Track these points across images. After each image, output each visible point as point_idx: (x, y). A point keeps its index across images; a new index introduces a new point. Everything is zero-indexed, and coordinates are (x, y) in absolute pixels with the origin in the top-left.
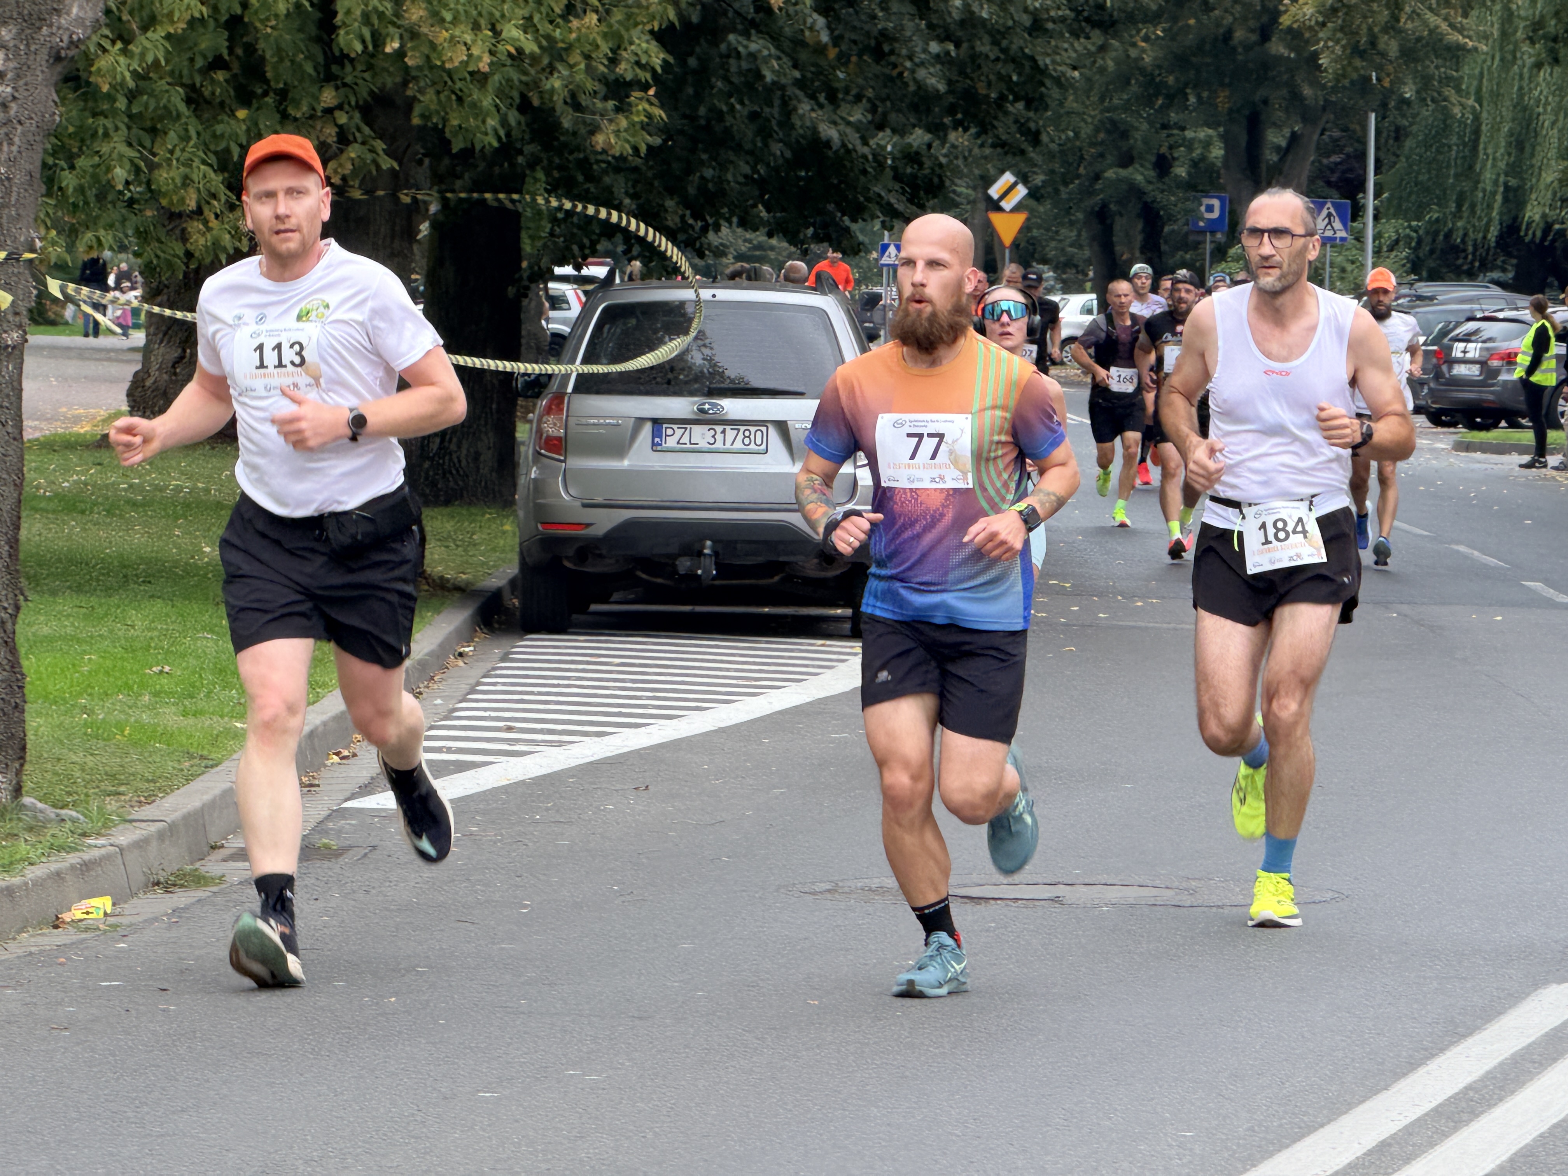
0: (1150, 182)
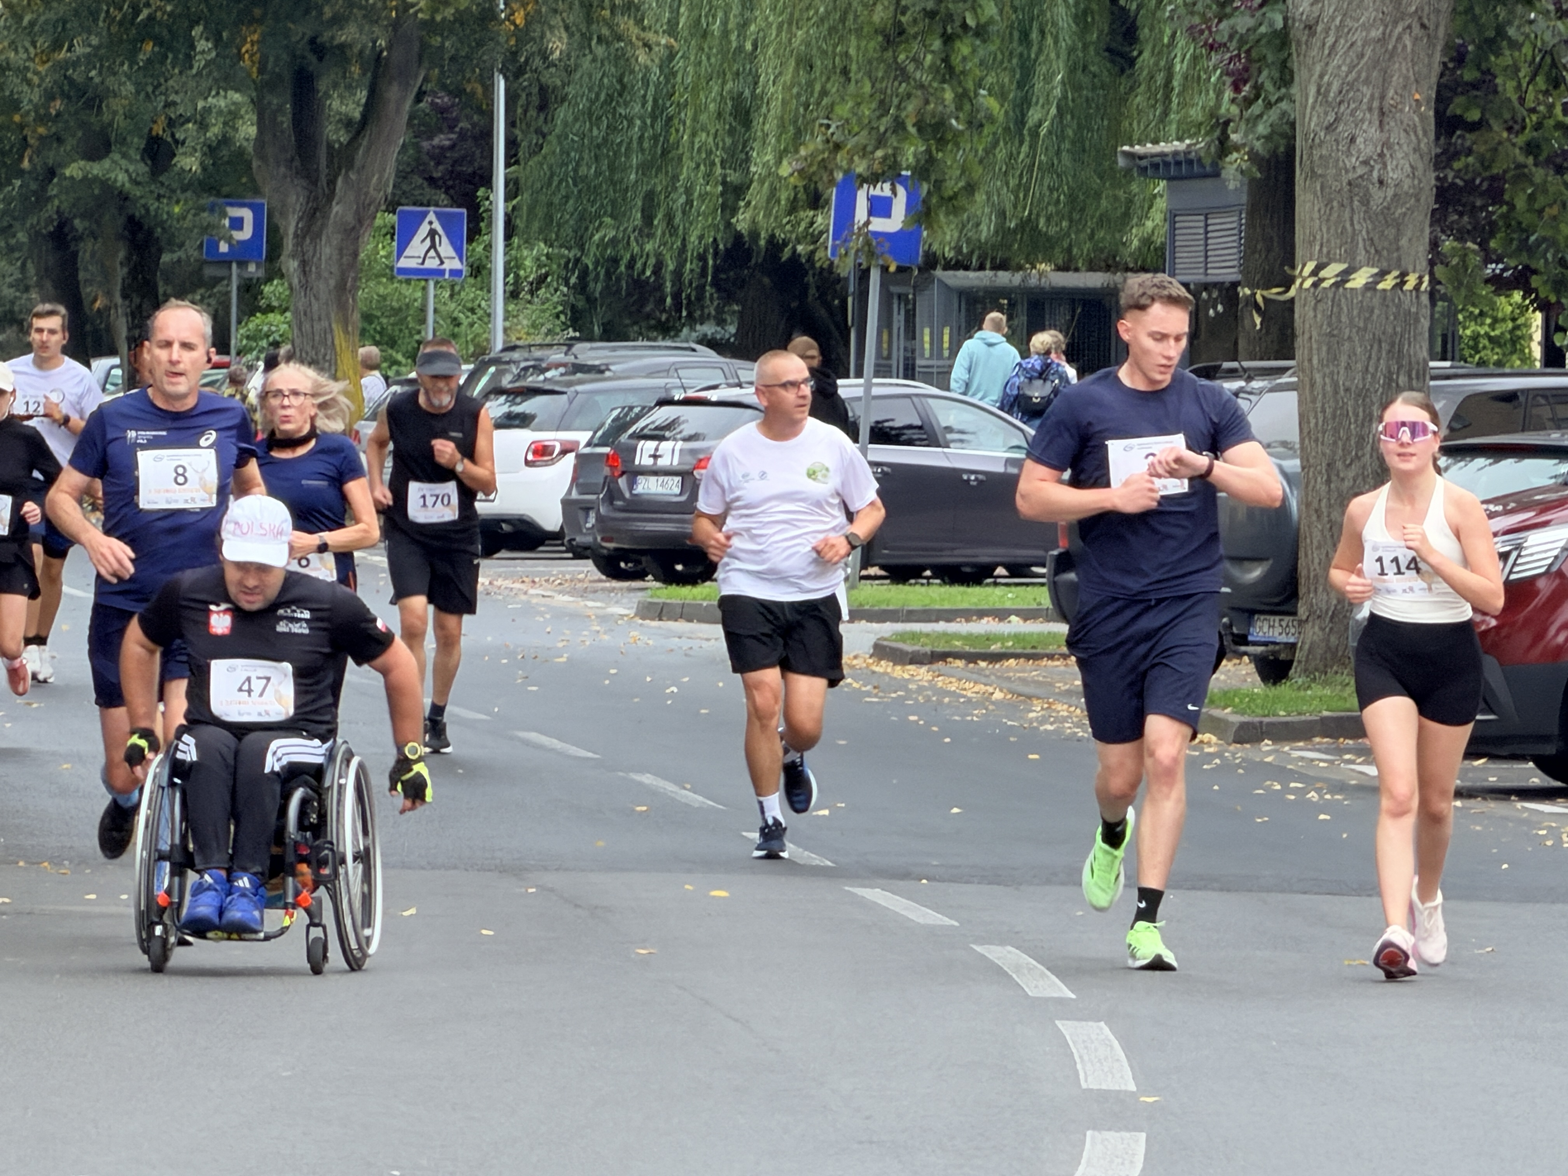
0: (137, 183)
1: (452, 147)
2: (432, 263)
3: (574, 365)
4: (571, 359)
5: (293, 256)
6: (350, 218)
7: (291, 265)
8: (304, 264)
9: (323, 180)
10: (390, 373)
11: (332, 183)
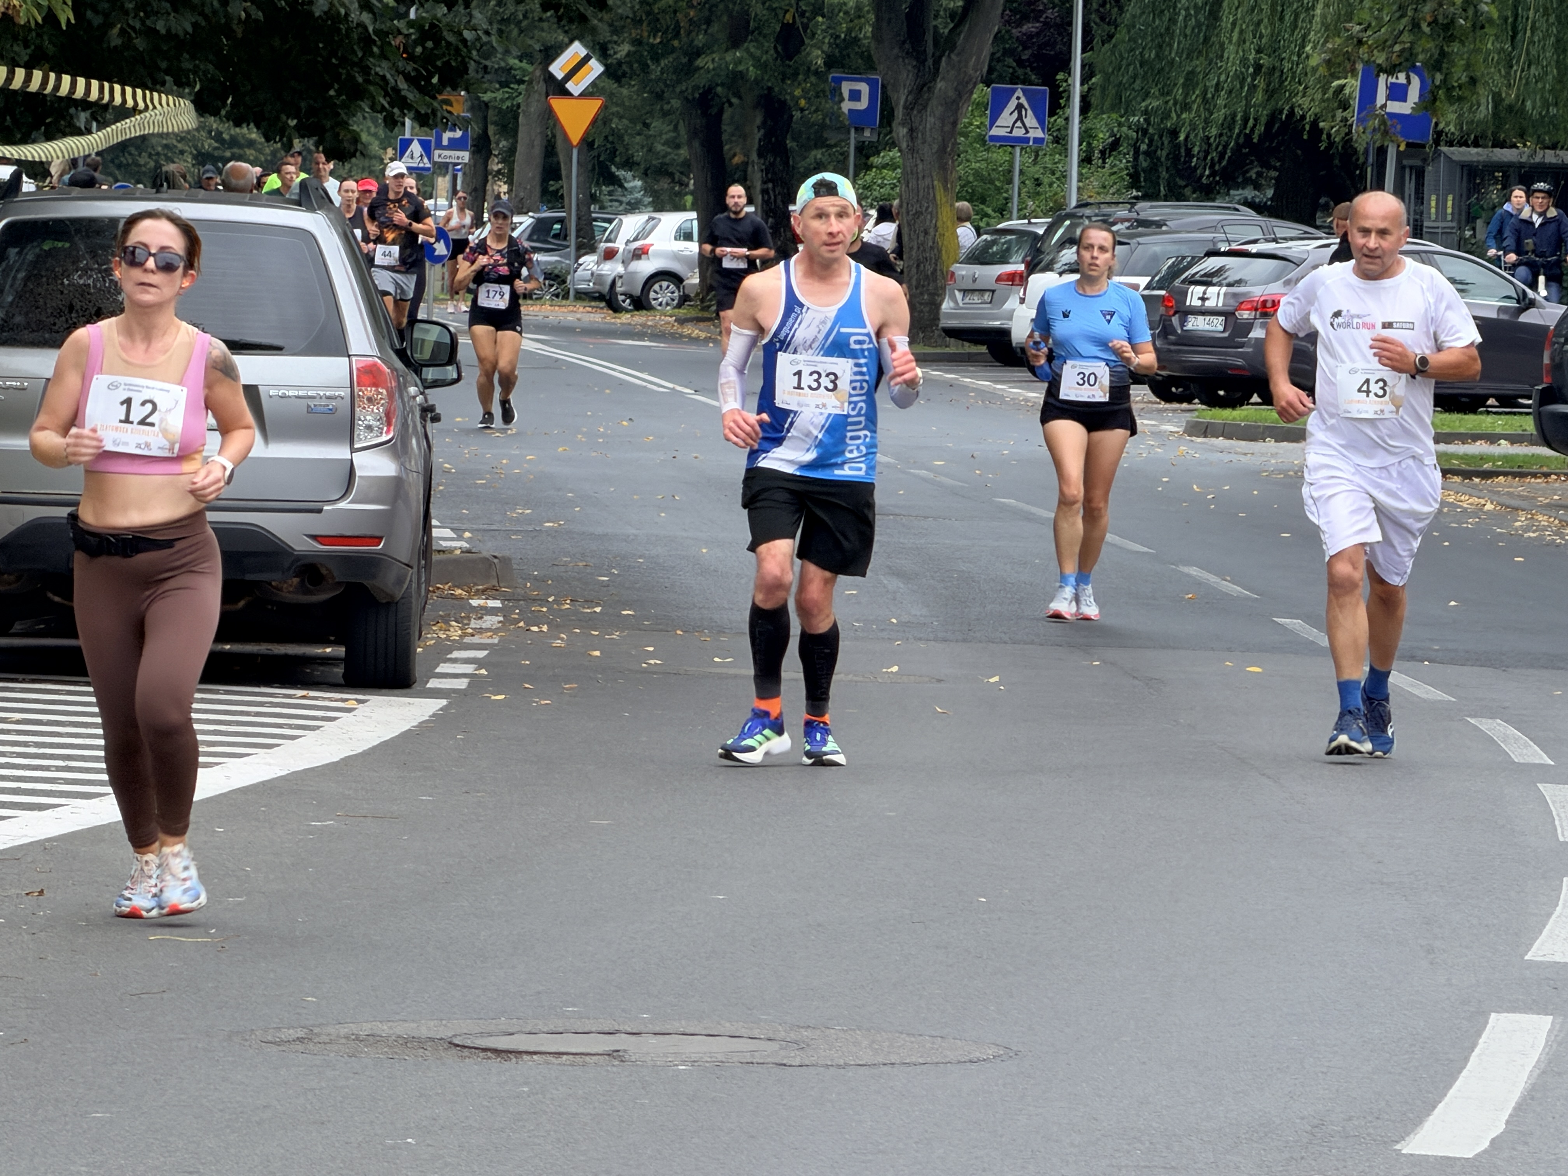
1: (1038, 34)
2: (1019, 132)
3: (1136, 220)
4: (1134, 215)
5: (903, 124)
6: (951, 93)
7: (901, 132)
8: (911, 130)
9: (930, 62)
10: (982, 224)
11: (937, 63)
